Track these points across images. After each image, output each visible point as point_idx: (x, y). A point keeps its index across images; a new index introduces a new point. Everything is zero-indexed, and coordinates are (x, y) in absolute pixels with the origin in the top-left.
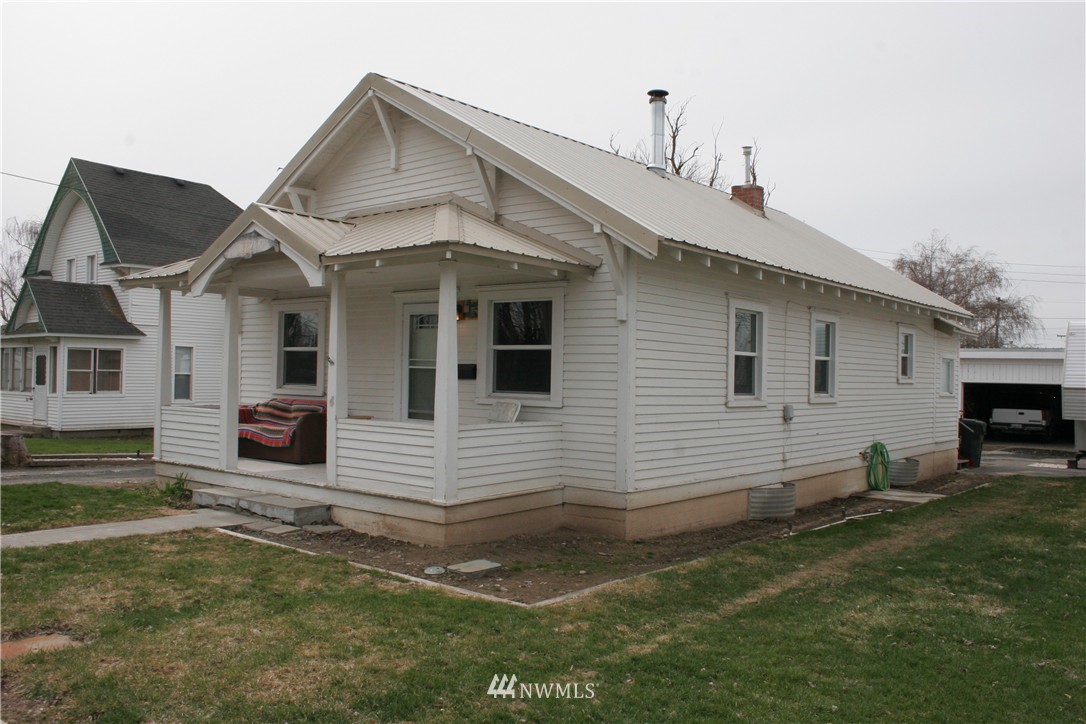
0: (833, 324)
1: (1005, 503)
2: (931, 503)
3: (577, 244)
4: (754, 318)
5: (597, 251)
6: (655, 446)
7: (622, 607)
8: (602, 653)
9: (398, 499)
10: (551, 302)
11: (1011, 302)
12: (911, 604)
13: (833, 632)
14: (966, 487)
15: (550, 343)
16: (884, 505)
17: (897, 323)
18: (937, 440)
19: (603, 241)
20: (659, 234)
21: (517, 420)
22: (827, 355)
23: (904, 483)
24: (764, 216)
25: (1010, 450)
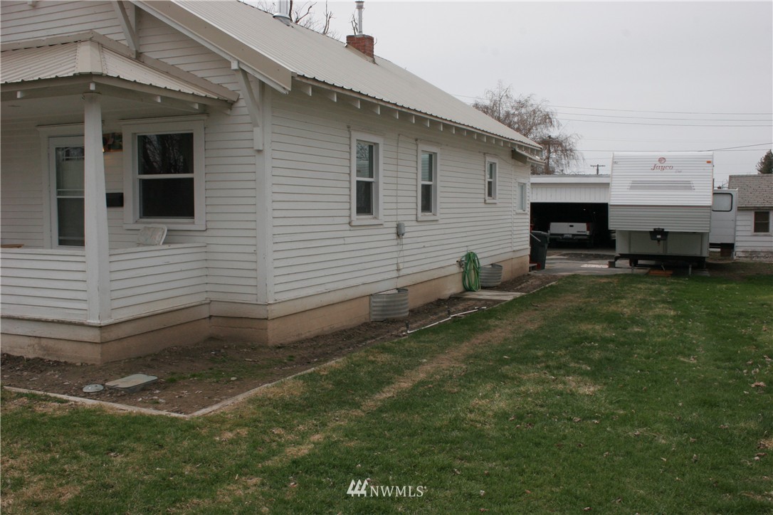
0: (435, 154)
1: (571, 298)
2: (515, 300)
3: (215, 81)
4: (372, 148)
5: (234, 86)
6: (290, 262)
7: (275, 411)
8: (264, 458)
9: (53, 322)
10: (192, 135)
11: (560, 139)
12: (522, 389)
13: (464, 419)
14: (539, 286)
15: (192, 172)
16: (478, 303)
17: (484, 154)
18: (515, 249)
19: (240, 77)
20: (292, 71)
21: (164, 243)
22: (431, 180)
23: (491, 285)
24: (374, 62)
25: (564, 255)
